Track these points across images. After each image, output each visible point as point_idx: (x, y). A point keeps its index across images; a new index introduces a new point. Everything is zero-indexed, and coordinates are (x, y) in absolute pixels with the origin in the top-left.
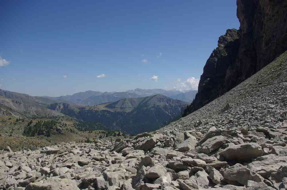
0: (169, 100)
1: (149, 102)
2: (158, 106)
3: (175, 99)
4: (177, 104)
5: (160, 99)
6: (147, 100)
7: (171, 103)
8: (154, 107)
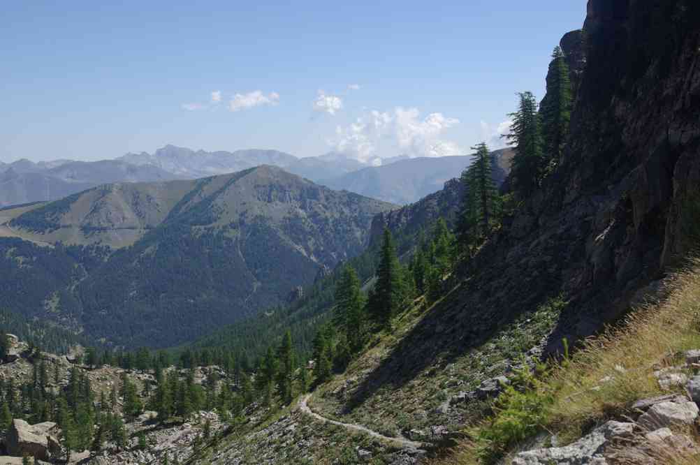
0: (309, 193)
1: (219, 201)
2: (261, 218)
3: (337, 188)
4: (346, 211)
5: (272, 186)
6: (207, 191)
7: (319, 208)
8: (242, 223)
